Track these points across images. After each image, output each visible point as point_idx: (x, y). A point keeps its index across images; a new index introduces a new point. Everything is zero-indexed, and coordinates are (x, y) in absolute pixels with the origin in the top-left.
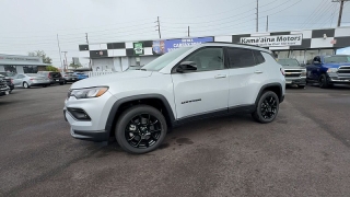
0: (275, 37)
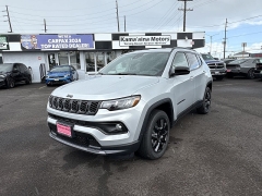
0: (150, 37)
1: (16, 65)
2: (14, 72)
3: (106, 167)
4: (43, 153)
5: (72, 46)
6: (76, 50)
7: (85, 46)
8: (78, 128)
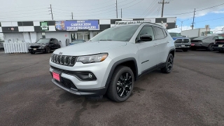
0: (136, 22)
1: (52, 40)
2: (50, 43)
3: (84, 105)
4: (49, 92)
5: (85, 28)
6: (87, 30)
7: (93, 28)
8: (64, 75)
